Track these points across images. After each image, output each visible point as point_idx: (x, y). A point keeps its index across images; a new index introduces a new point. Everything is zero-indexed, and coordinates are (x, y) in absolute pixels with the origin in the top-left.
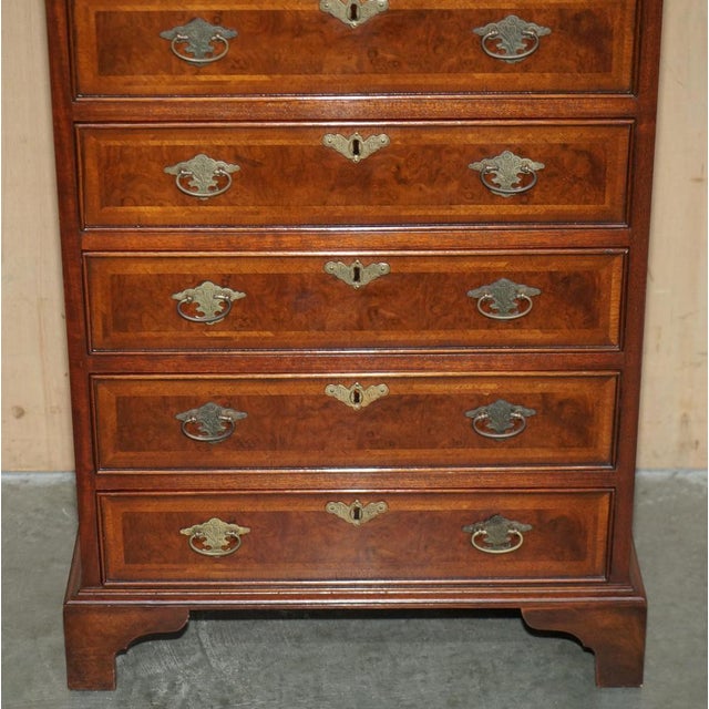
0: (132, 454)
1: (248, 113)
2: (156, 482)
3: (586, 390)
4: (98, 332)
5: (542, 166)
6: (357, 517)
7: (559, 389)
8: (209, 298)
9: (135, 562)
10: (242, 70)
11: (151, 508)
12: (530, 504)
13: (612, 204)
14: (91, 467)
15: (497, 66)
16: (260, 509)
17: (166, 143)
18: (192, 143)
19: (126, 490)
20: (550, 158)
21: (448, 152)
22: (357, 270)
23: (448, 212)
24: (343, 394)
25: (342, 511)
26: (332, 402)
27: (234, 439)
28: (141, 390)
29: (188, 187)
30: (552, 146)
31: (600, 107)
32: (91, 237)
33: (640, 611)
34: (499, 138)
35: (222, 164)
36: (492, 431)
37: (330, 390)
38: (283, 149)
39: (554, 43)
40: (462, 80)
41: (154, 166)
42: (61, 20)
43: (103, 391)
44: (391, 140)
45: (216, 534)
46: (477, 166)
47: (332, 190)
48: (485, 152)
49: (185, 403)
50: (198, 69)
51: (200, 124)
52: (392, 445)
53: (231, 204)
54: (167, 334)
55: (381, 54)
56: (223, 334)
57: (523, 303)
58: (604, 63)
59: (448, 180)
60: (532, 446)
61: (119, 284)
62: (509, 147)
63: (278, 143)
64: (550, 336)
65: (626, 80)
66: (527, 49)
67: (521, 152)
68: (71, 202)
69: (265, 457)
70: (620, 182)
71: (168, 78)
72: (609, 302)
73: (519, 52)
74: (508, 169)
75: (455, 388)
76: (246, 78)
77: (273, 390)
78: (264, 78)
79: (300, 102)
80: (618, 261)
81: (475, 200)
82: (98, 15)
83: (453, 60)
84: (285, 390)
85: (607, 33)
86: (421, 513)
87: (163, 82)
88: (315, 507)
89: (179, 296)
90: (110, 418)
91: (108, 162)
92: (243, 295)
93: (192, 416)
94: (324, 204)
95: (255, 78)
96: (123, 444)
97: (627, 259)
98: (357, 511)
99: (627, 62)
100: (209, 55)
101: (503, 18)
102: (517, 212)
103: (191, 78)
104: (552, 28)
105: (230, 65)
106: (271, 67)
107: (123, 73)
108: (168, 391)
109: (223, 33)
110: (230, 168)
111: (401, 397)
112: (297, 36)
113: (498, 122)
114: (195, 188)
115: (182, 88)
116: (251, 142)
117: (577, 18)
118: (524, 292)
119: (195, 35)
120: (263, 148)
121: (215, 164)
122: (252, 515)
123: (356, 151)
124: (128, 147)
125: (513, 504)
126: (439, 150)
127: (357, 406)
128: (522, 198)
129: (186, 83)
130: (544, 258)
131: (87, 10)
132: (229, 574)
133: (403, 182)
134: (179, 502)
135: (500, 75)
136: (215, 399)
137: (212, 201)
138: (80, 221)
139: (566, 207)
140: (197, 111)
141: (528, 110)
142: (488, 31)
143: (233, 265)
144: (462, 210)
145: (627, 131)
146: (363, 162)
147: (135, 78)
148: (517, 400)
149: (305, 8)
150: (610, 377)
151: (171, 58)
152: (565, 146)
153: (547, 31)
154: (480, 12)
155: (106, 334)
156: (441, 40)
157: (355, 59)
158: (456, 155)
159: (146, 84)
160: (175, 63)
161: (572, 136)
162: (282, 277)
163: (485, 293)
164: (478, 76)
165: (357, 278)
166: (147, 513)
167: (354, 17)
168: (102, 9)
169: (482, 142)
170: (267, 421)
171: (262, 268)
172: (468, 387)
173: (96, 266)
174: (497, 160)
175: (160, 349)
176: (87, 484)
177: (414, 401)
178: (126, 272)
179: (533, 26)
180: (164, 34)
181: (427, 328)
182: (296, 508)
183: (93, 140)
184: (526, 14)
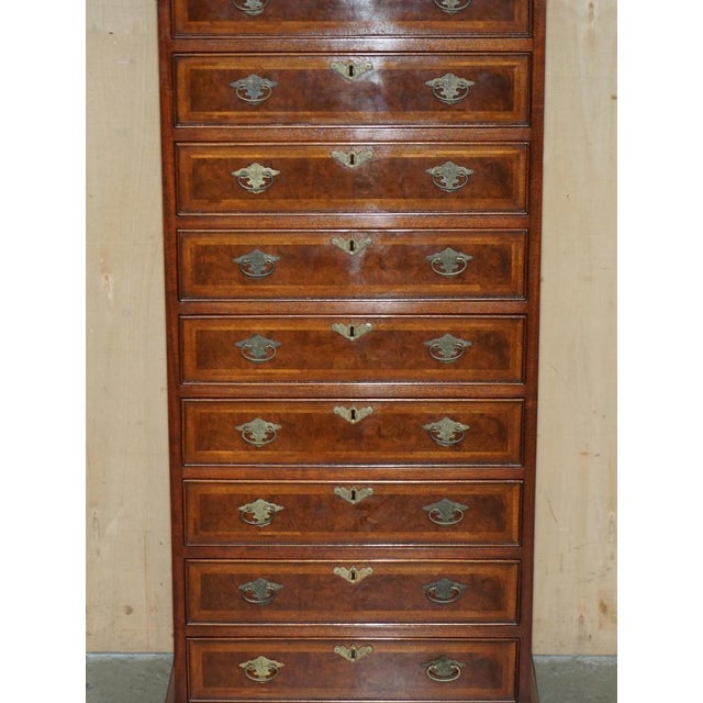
0: (210, 612)
1: (286, 393)
2: (224, 632)
3: (499, 572)
4: (191, 531)
5: (468, 427)
6: (353, 657)
7: (481, 571)
8: (261, 510)
9: (209, 686)
10: (284, 366)
11: (221, 649)
12: (465, 649)
13: (512, 452)
14: (183, 621)
15: (440, 365)
16: (291, 650)
17: (237, 411)
18: (253, 411)
19: (206, 636)
20: (473, 421)
21: (410, 419)
22: (353, 493)
23: (411, 456)
24: (344, 573)
25: (342, 651)
26: (338, 579)
27: (274, 601)
28: (217, 569)
29: (250, 439)
30: (474, 415)
31: (502, 391)
32: (189, 470)
34: (441, 410)
35: (271, 424)
36: (440, 599)
37: (337, 570)
38: (308, 416)
39: (473, 351)
40: (418, 373)
41: (229, 426)
42: (175, 335)
43: (193, 571)
44: (374, 410)
45: (262, 667)
46: (428, 427)
47: (338, 441)
48: (432, 418)
49: (245, 578)
50: (257, 365)
51: (257, 400)
52: (375, 608)
53: (276, 450)
54: (235, 533)
55: (369, 357)
56: (269, 533)
57: (458, 515)
58: (504, 363)
59: (409, 436)
60: (465, 609)
61: (205, 499)
62: (448, 415)
63: (305, 411)
64: (476, 537)
65: (518, 374)
66: (457, 355)
67: (455, 418)
68: (177, 447)
69: (294, 615)
70: (516, 437)
71: (239, 371)
72: (512, 514)
73: (452, 356)
74: (447, 429)
75: (416, 570)
76: (286, 371)
77: (300, 571)
78: (298, 371)
79: (320, 387)
80: (517, 487)
81: (426, 448)
82: (197, 332)
83: (413, 361)
84: (309, 570)
85: (507, 345)
86: (395, 654)
87: (236, 374)
88: (326, 649)
89: (242, 508)
90: (197, 588)
91: (202, 422)
92: (282, 508)
93: (249, 587)
94: (334, 450)
95: (292, 371)
96: (206, 606)
97: (522, 487)
98: (353, 652)
99: (518, 364)
100: (264, 357)
101: (442, 336)
102: (453, 456)
103: (253, 371)
104: (472, 342)
105: (275, 364)
106: (302, 365)
107: (212, 368)
108: (232, 570)
109: (272, 344)
110: (275, 427)
111: (382, 575)
112: (318, 346)
113: (440, 400)
114: (254, 440)
115: (247, 377)
116: (289, 411)
117: (488, 336)
118: (459, 507)
119: (256, 345)
120: (296, 415)
121: (266, 424)
122: (286, 654)
123: (353, 417)
124: (213, 413)
125: (454, 649)
126: (404, 416)
127: (353, 581)
128: (456, 447)
129: (251, 374)
130: (470, 486)
131: (191, 330)
132: (271, 695)
133: (381, 436)
134: (239, 645)
135: (441, 371)
136: (263, 576)
137: (264, 448)
138: (182, 459)
139: (483, 453)
140: (256, 391)
141: (459, 392)
142: (432, 344)
143: (277, 488)
144: (418, 455)
145: (520, 406)
146: (358, 424)
147: (219, 370)
148: (455, 578)
149: (323, 329)
150: (513, 564)
151: (242, 360)
152: (482, 415)
153: (470, 344)
154: (428, 332)
155: (196, 532)
156: (405, 349)
157: (353, 359)
158: (414, 421)
159: (225, 374)
160: (243, 361)
161: (486, 409)
162: (307, 497)
163: (433, 508)
164: (429, 371)
165: (353, 498)
166: (219, 653)
167: (352, 334)
168: (199, 328)
169: (431, 412)
170: (296, 591)
171: (295, 491)
172: (423, 569)
173: (191, 489)
174: (441, 423)
175: (229, 543)
176: (180, 632)
177: (389, 579)
178: (210, 492)
179: (460, 340)
180: (238, 344)
181: (397, 530)
182: (316, 650)
183: (192, 408)
184: (456, 334)
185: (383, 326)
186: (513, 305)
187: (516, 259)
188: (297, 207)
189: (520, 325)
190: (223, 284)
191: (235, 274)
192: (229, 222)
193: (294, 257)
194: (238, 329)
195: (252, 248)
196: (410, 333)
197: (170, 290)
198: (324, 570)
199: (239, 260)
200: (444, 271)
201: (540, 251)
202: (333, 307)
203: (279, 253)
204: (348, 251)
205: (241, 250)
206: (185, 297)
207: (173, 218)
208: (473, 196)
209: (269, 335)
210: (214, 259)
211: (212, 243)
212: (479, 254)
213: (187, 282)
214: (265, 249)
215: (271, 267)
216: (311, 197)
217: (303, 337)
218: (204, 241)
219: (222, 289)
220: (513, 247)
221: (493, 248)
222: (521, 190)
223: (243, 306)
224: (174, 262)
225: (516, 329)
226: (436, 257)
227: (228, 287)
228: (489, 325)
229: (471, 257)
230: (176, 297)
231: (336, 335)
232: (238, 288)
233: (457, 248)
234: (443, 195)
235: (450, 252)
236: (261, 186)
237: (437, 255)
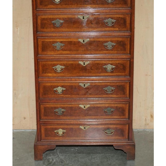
0: (46, 117)
1: (66, 58)
2: (50, 122)
3: (124, 106)
4: (41, 95)
5: (115, 67)
6: (85, 129)
7: (119, 105)
8: (60, 89)
9: (47, 137)
10: (66, 51)
11: (49, 127)
12: (115, 126)
13: (127, 73)
14: (39, 119)
15: (107, 50)
16: (68, 127)
17: (53, 63)
18: (57, 63)
19: (45, 124)
20: (117, 65)
22: (84, 85)
23: (100, 75)
24: (82, 106)
25: (82, 127)
26: (80, 108)
27: (63, 114)
28: (48, 106)
29: (56, 70)
30: (117, 63)
31: (124, 57)
32: (40, 79)
33: (134, 146)
34: (108, 62)
35: (62, 66)
36: (108, 113)
37: (80, 106)
39: (116, 46)
40: (101, 52)
41: (51, 67)
42: (36, 42)
43: (42, 106)
44: (90, 62)
45: (61, 132)
46: (104, 67)
47: (80, 71)
48: (106, 64)
49: (56, 108)
50: (58, 51)
51: (58, 60)
52: (90, 116)
53: (64, 73)
54: (53, 96)
55: (88, 48)
56: (62, 96)
57: (112, 90)
58: (125, 49)
59: (99, 69)
60: (115, 116)
61: (45, 87)
62: (109, 63)
63: (71, 63)
64: (117, 96)
65: (129, 52)
66: (112, 47)
67: (112, 64)
68: (37, 73)
69: (69, 118)
70: (128, 69)
71: (53, 52)
72: (127, 90)
73: (111, 48)
74: (109, 67)
75: (101, 105)
76: (66, 52)
77: (70, 106)
78: (69, 52)
79: (75, 56)
80: (128, 83)
81: (104, 72)
82: (42, 42)
83: (100, 49)
84: (72, 106)
85: (125, 44)
86: (96, 128)
87: (52, 53)
88: (77, 127)
89: (54, 89)
90: (43, 111)
91: (44, 66)
92: (65, 89)
93: (57, 110)
94: (79, 73)
95: (67, 52)
96: (45, 115)
97: (130, 83)
98: (85, 127)
99: (129, 49)
100: (60, 48)
101: (108, 42)
102: (111, 75)
103: (57, 52)
104: (116, 44)
105: (63, 50)
106: (70, 50)
107: (46, 51)
108: (52, 106)
109: (62, 45)
110: (63, 67)
111: (92, 107)
112: (75, 45)
113: (107, 59)
114: (58, 71)
115: (55, 54)
116: (67, 63)
117: (120, 42)
118: (113, 88)
119: (58, 45)
120: (69, 64)
121: (61, 66)
122: (67, 128)
123: (84, 64)
124: (46, 64)
125: (112, 126)
126: (98, 64)
127: (85, 108)
128: (112, 72)
129: (56, 53)
130: (116, 83)
131: (40, 41)
132: (63, 139)
133: (92, 69)
134: (54, 126)
135: (108, 52)
136: (61, 107)
137: (60, 73)
138: (38, 76)
139: (119, 74)
140: (58, 58)
141: (113, 57)
142: (105, 44)
143: (64, 84)
144: (102, 74)
145: (129, 61)
146: (85, 66)
147: (48, 52)
148: (112, 107)
149: (76, 40)
150: (128, 103)
151: (54, 49)
152: (119, 63)
153: (115, 44)
154: (104, 41)
155: (42, 96)
156: (98, 46)
157: (84, 49)
158: (101, 65)
159: (50, 53)
161: (120, 62)
162: (72, 86)
163: (106, 89)
164: (104, 52)
165: (84, 86)
166: (49, 128)
167: (84, 42)
168: (43, 41)
169: (105, 63)
170: (69, 111)
171: (69, 84)
172: (103, 105)
173: (41, 84)
174: (108, 66)
175: (51, 98)
176: (39, 123)
177: (94, 108)
178: (46, 85)
179: (113, 43)
180: (53, 45)
181: (96, 95)
182: (75, 127)
183: (41, 62)
184: (112, 41)
185: (92, 40)
186: (127, 34)
187: (128, 21)
188: (69, 7)
189: (129, 39)
190: (49, 28)
191: (52, 26)
192: (50, 12)
193: (68, 21)
194: (53, 41)
195: (57, 19)
196: (99, 41)
197: (34, 30)
198: (77, 106)
199: (53, 22)
200: (108, 24)
201: (134, 19)
202: (78, 35)
203: (64, 20)
204: (82, 19)
205: (53, 19)
206: (39, 32)
207: (35, 10)
208: (116, 4)
209: (61, 42)
210: (46, 22)
211: (46, 17)
212: (118, 20)
213: (39, 28)
214: (60, 19)
215: (62, 24)
216: (72, 5)
217: (70, 43)
218: (43, 17)
219: (48, 30)
220: (127, 17)
221: (122, 18)
222: (129, 2)
223: (54, 34)
224: (35, 23)
225: (128, 40)
226: (106, 21)
227: (50, 29)
228: (121, 39)
229: (115, 21)
230: (36, 32)
231: (79, 42)
232: (53, 29)
233: (112, 18)
234: (108, 4)
235: (110, 19)
236: (59, 2)
237: (106, 20)
